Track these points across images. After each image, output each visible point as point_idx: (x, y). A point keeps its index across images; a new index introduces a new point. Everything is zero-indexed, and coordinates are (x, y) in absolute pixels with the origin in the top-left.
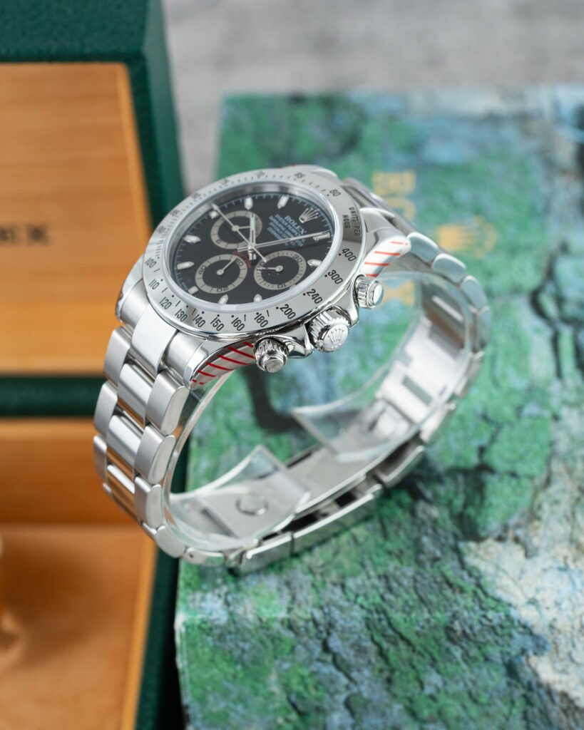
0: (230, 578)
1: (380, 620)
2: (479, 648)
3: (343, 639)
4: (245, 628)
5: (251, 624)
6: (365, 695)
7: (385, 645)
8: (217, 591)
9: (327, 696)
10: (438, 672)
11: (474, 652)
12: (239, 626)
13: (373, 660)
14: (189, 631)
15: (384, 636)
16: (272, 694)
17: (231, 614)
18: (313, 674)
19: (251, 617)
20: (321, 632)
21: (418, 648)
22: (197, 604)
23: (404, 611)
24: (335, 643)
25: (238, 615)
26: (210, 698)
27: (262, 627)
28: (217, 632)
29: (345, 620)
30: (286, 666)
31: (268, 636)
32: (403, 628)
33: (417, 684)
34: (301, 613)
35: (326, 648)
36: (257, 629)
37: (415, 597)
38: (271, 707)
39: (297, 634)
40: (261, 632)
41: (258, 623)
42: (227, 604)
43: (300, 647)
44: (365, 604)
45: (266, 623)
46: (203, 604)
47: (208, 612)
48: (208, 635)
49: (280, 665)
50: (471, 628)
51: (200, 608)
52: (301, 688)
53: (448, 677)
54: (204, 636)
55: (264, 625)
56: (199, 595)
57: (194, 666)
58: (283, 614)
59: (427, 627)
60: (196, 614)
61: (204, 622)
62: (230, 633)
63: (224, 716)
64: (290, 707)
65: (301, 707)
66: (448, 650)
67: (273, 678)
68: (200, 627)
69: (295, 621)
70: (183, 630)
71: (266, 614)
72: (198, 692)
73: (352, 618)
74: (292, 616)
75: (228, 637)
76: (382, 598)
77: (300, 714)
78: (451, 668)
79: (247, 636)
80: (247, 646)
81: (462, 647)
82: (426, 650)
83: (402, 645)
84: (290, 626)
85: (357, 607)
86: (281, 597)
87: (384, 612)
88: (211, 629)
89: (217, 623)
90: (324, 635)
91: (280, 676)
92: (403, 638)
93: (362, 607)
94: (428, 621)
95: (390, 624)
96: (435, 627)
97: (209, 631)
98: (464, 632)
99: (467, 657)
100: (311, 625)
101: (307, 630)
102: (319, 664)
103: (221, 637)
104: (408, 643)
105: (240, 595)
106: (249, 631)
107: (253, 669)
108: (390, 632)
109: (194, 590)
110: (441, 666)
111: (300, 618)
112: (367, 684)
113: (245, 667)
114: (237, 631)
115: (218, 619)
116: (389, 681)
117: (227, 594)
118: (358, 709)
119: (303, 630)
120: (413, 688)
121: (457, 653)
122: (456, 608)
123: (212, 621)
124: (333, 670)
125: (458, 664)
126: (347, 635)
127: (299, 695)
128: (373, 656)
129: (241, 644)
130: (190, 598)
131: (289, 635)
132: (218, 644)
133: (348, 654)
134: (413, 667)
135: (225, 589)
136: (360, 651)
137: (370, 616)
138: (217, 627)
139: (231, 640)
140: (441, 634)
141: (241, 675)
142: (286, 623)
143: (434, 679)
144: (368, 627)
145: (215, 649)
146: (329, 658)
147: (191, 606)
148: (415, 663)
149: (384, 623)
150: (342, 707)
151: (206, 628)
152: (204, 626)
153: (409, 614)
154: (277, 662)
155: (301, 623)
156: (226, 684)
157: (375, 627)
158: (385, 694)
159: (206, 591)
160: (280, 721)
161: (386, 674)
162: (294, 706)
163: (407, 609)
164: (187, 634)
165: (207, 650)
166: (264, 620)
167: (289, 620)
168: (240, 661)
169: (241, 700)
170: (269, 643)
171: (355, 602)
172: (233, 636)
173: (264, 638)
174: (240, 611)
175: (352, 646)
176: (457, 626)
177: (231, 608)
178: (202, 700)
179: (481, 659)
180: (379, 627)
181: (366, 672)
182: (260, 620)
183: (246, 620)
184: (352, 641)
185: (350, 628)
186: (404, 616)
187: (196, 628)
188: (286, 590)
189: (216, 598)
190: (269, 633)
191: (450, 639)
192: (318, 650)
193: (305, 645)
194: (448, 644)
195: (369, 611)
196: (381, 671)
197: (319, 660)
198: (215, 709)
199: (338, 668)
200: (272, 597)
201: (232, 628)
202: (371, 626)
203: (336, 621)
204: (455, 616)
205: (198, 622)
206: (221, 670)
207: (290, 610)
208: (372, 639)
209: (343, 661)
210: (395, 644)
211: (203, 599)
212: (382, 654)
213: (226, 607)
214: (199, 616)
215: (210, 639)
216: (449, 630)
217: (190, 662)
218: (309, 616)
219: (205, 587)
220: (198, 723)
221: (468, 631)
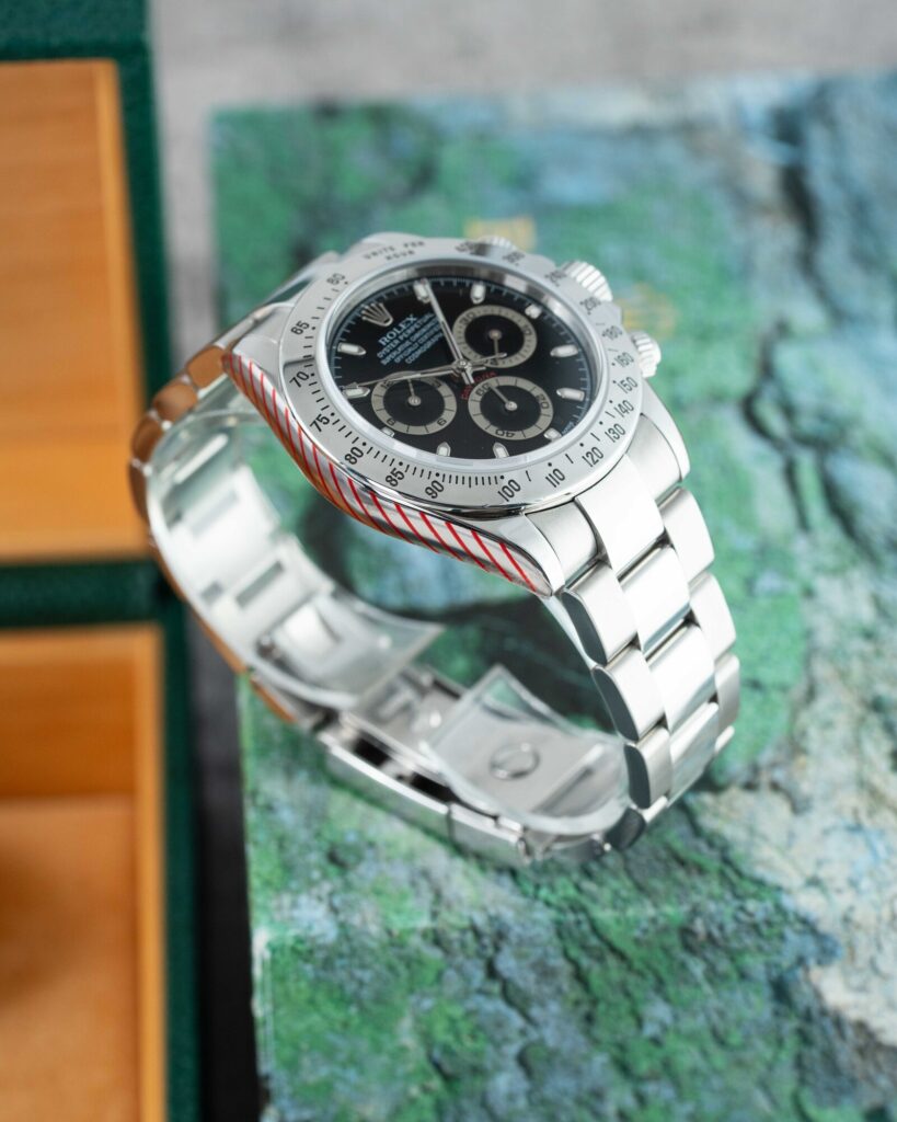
0: (332, 870)
1: (578, 923)
2: (732, 960)
3: (520, 956)
4: (365, 948)
5: (373, 939)
6: (551, 1042)
7: (585, 962)
8: (315, 891)
9: (489, 1049)
10: (667, 1000)
11: (724, 965)
12: (355, 943)
13: (566, 987)
14: (278, 956)
15: (584, 947)
16: (403, 1049)
17: (342, 926)
18: (469, 1014)
19: (374, 929)
20: (484, 947)
21: (638, 965)
22: (286, 913)
23: (615, 907)
24: (507, 963)
25: (353, 926)
26: (306, 1061)
27: (392, 945)
28: (320, 955)
29: (523, 926)
30: (427, 1003)
31: (401, 958)
32: (614, 934)
33: (631, 1021)
34: (453, 920)
35: (492, 972)
36: (383, 947)
37: (629, 883)
38: (400, 1071)
39: (447, 952)
40: (391, 952)
41: (386, 938)
42: (334, 910)
43: (450, 974)
44: (553, 899)
45: (400, 937)
46: (296, 913)
47: (305, 924)
48: (306, 961)
49: (418, 1003)
50: (721, 928)
51: (292, 919)
52: (449, 1038)
53: (680, 1007)
54: (300, 963)
55: (395, 941)
56: (286, 900)
57: (281, 1012)
58: (424, 922)
59: (652, 929)
60: (287, 929)
61: (299, 940)
62: (341, 956)
63: (327, 1087)
64: (430, 1068)
65: (448, 1068)
66: (683, 965)
67: (406, 1023)
68: (294, 950)
69: (444, 931)
70: (268, 955)
71: (398, 924)
72: (287, 1052)
73: (535, 922)
74: (438, 924)
75: (338, 963)
76: (578, 888)
77: (448, 1079)
78: (687, 992)
79: (368, 959)
80: (367, 976)
81: (705, 959)
82: (649, 967)
83: (612, 961)
84: (437, 939)
85: (539, 905)
86: (418, 894)
87: (584, 910)
88: (311, 952)
89: (321, 941)
90: (490, 951)
91: (417, 1020)
92: (613, 949)
93: (548, 904)
94: (654, 921)
95: (595, 929)
96: (665, 930)
97: (307, 956)
98: (710, 936)
99: (713, 975)
100: (469, 936)
101: (463, 945)
102: (481, 999)
103: (327, 964)
104: (621, 956)
105: (352, 896)
106: (372, 952)
107: (376, 1012)
108: (594, 941)
109: (279, 891)
110: (671, 990)
111: (453, 927)
112: (555, 1026)
113: (362, 1009)
114: (353, 953)
115: (323, 935)
116: (589, 1019)
117: (331, 894)
118: (537, 1065)
119: (456, 946)
120: (626, 1026)
121: (697, 968)
122: (695, 898)
123: (313, 939)
124: (501, 1006)
125: (697, 986)
126: (525, 950)
127: (447, 1050)
128: (565, 981)
129: (359, 973)
130: (273, 904)
131: (434, 954)
132: (322, 974)
133: (525, 980)
134: (627, 994)
135: (326, 887)
136: (545, 972)
137: (562, 917)
138: (322, 947)
139: (343, 967)
140: (673, 940)
141: (356, 1021)
142: (431, 936)
143: (659, 1011)
144: (559, 934)
145: (316, 983)
146: (496, 988)
147: (277, 917)
148: (631, 988)
149: (585, 927)
150: (512, 1064)
151: (303, 951)
152: (300, 947)
153: (623, 910)
154: (413, 999)
155: (454, 935)
156: (332, 1038)
157: (570, 934)
158: (581, 1039)
159: (297, 893)
160: (414, 1091)
161: (585, 1008)
162: (438, 1067)
163: (619, 903)
164: (274, 961)
165: (303, 985)
166: (396, 932)
167: (435, 931)
168: (356, 999)
169: (354, 1061)
170: (401, 969)
171: (536, 897)
172: (344, 962)
173: (395, 961)
174: (356, 920)
175: (534, 966)
176: (699, 926)
177: (342, 917)
178: (292, 1066)
179: (734, 976)
180: (576, 933)
181: (554, 1007)
182: (389, 933)
183: (368, 934)
184: (533, 959)
185: (531, 939)
186: (617, 914)
187: (287, 952)
188: (423, 884)
189: (315, 902)
190: (405, 952)
191: (688, 948)
192: (478, 975)
193: (459, 970)
194: (683, 956)
195: (560, 910)
196: (577, 1003)
197: (480, 992)
198: (312, 1079)
199: (509, 1002)
200: (403, 897)
201: (345, 948)
202: (565, 934)
203: (509, 929)
204: (695, 912)
205: (290, 942)
206: (325, 1017)
207: (434, 915)
208: (566, 954)
209: (518, 990)
210: (600, 959)
211: (294, 905)
212: (580, 977)
213: (332, 915)
214: (292, 932)
215: (308, 968)
216: (686, 932)
217: (276, 1006)
218: (466, 923)
219: (294, 885)
220: (284, 1102)
221: (716, 933)
